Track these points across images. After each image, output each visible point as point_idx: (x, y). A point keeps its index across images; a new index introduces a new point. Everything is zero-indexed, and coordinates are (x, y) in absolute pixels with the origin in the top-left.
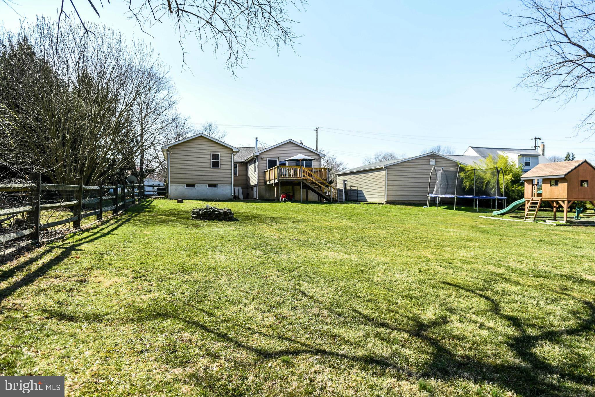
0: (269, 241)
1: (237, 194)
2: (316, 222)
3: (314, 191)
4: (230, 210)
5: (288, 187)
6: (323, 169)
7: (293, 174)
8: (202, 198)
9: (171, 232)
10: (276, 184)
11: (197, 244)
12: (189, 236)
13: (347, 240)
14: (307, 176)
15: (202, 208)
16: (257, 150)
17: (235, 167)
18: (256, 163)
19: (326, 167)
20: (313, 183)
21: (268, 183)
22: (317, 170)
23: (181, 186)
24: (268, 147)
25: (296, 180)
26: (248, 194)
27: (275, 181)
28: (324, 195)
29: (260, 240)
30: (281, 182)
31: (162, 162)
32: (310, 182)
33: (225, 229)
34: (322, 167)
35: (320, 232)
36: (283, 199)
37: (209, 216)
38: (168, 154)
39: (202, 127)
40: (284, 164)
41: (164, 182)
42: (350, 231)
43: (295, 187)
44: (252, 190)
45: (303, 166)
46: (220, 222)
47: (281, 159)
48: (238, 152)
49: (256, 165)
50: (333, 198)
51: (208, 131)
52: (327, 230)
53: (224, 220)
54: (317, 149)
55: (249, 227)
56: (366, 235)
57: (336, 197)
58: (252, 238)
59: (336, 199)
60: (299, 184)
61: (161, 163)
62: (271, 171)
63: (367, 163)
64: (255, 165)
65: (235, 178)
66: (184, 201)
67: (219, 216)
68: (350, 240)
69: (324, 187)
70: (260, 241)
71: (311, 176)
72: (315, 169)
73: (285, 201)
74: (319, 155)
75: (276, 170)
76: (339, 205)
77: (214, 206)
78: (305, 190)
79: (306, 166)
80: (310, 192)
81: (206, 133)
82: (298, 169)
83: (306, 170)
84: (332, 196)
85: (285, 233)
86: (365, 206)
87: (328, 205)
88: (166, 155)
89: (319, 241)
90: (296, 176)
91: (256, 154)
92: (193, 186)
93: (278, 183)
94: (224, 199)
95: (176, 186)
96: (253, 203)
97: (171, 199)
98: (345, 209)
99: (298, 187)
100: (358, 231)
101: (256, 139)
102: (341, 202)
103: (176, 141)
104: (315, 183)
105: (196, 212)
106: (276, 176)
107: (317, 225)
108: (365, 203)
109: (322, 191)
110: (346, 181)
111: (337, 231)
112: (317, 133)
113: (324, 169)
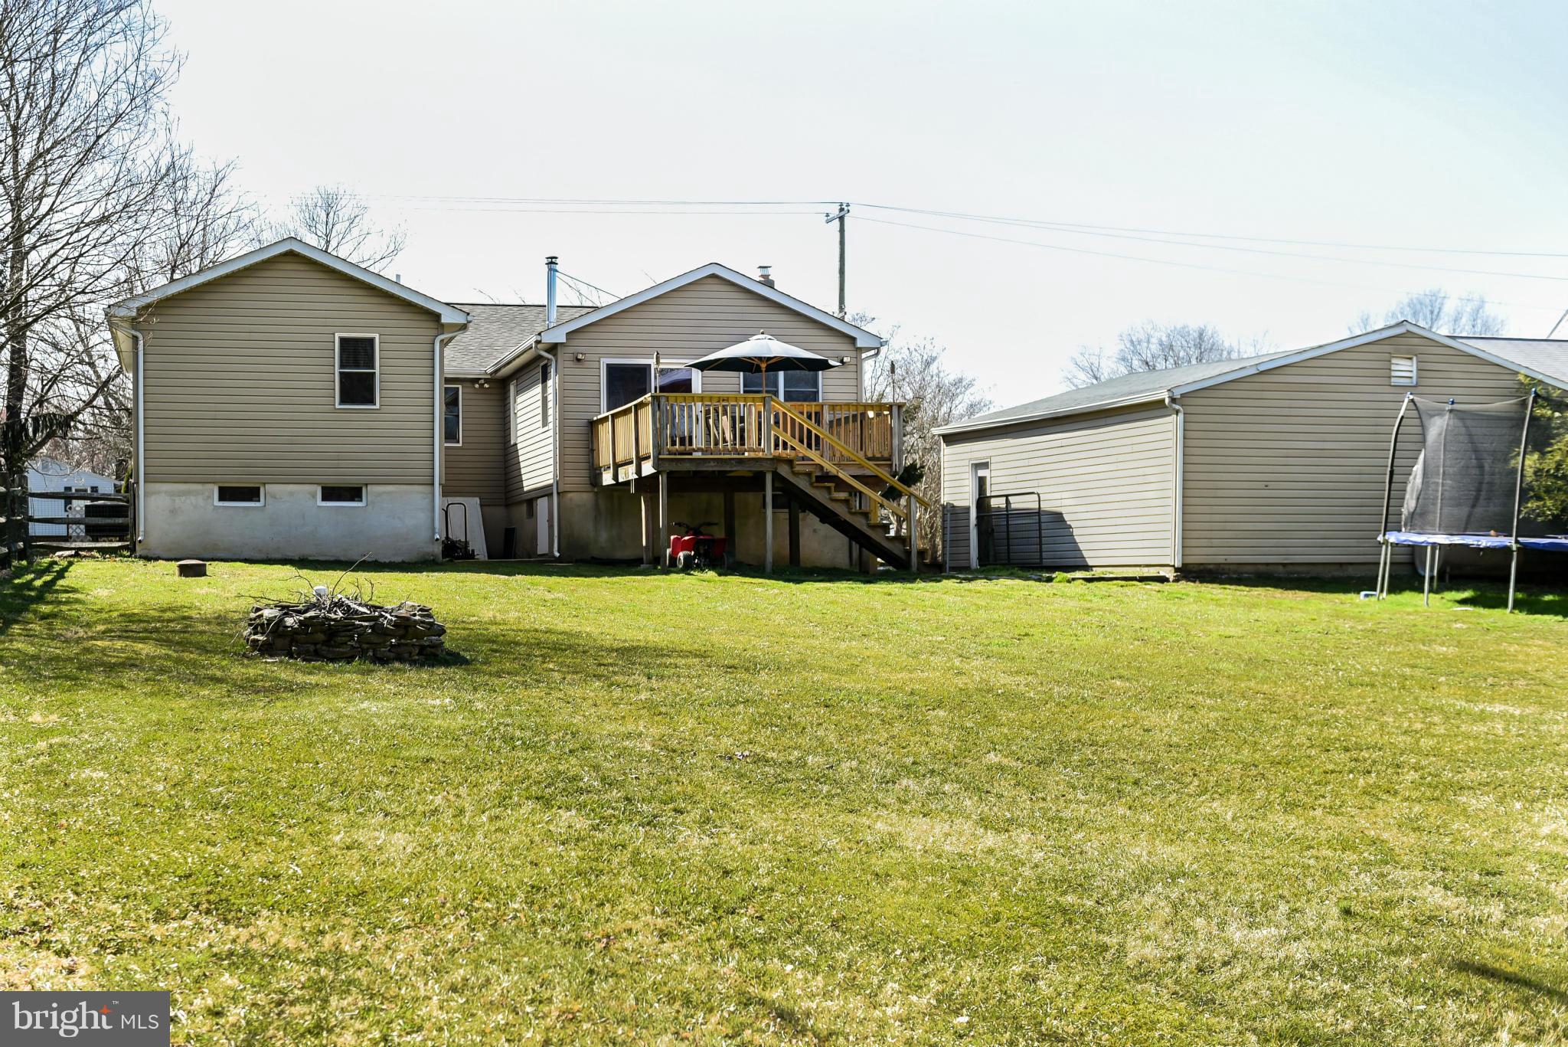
0: (616, 765)
1: (457, 535)
2: (840, 672)
3: (827, 516)
4: (425, 611)
5: (704, 497)
6: (872, 407)
7: (728, 436)
8: (295, 554)
9: (154, 717)
10: (646, 485)
11: (274, 776)
12: (237, 737)
13: (993, 758)
14: (795, 443)
15: (294, 600)
16: (554, 315)
17: (451, 402)
18: (550, 383)
19: (888, 399)
20: (825, 478)
21: (607, 479)
22: (842, 414)
23: (197, 493)
24: (604, 300)
25: (741, 461)
26: (510, 534)
27: (639, 470)
28: (874, 535)
29: (573, 761)
30: (671, 476)
31: (110, 379)
32: (809, 474)
33: (403, 702)
34: (867, 397)
35: (863, 723)
36: (681, 555)
37: (326, 643)
38: (135, 339)
39: (294, 210)
40: (684, 386)
41: (119, 478)
42: (1004, 715)
43: (739, 497)
44: (531, 513)
45: (776, 393)
46: (381, 672)
47: (666, 363)
48: (463, 327)
49: (550, 390)
50: (922, 553)
51: (321, 228)
52: (896, 712)
53: (401, 660)
54: (841, 309)
55: (521, 692)
56: (1085, 737)
57: (934, 547)
58: (534, 747)
59: (934, 558)
60: (755, 482)
61: (103, 387)
62: (619, 421)
63: (1083, 379)
64: (544, 390)
65: (448, 453)
66: (212, 567)
67: (375, 639)
68: (1005, 761)
69: (876, 496)
70: (571, 765)
71: (812, 441)
72: (833, 407)
73: (688, 567)
74: (853, 340)
75: (646, 414)
76: (949, 584)
77: (351, 591)
78: (784, 514)
79: (789, 397)
80: (810, 523)
81: (311, 239)
82: (752, 411)
83: (793, 412)
84: (918, 544)
85: (691, 723)
86: (1079, 588)
87: (896, 587)
88: (126, 345)
89: (854, 763)
90: (742, 443)
91: (549, 338)
92: (251, 494)
93: (653, 477)
94: (398, 559)
95: (171, 494)
96: (537, 578)
97: (148, 559)
98: (978, 607)
99: (751, 498)
100: (1044, 714)
101: (552, 262)
102: (961, 571)
103: (172, 280)
104: (835, 479)
105: (270, 620)
106: (648, 445)
107: (847, 682)
108: (1078, 574)
109: (866, 515)
110: (985, 465)
111: (941, 713)
112: (842, 231)
113: (879, 407)
